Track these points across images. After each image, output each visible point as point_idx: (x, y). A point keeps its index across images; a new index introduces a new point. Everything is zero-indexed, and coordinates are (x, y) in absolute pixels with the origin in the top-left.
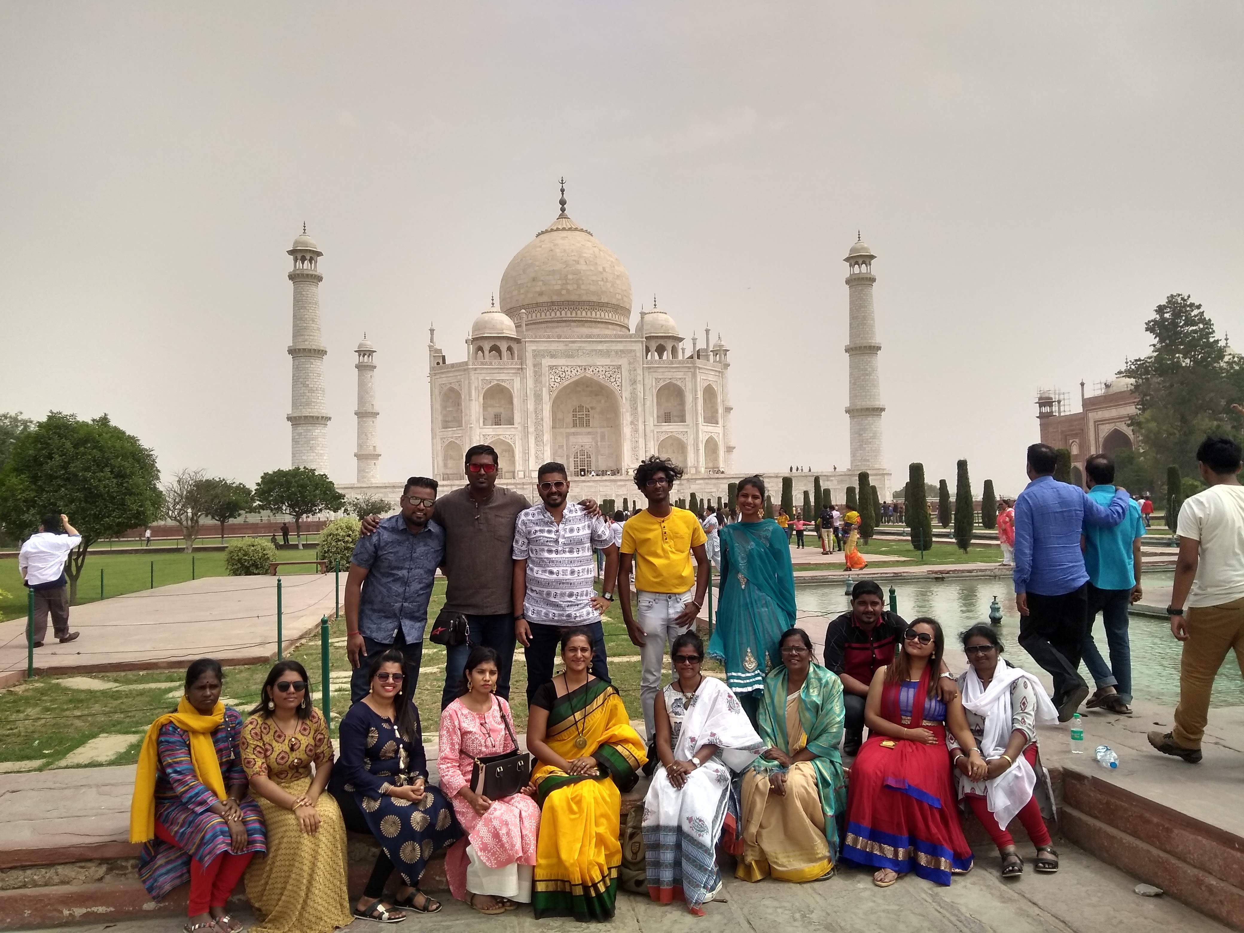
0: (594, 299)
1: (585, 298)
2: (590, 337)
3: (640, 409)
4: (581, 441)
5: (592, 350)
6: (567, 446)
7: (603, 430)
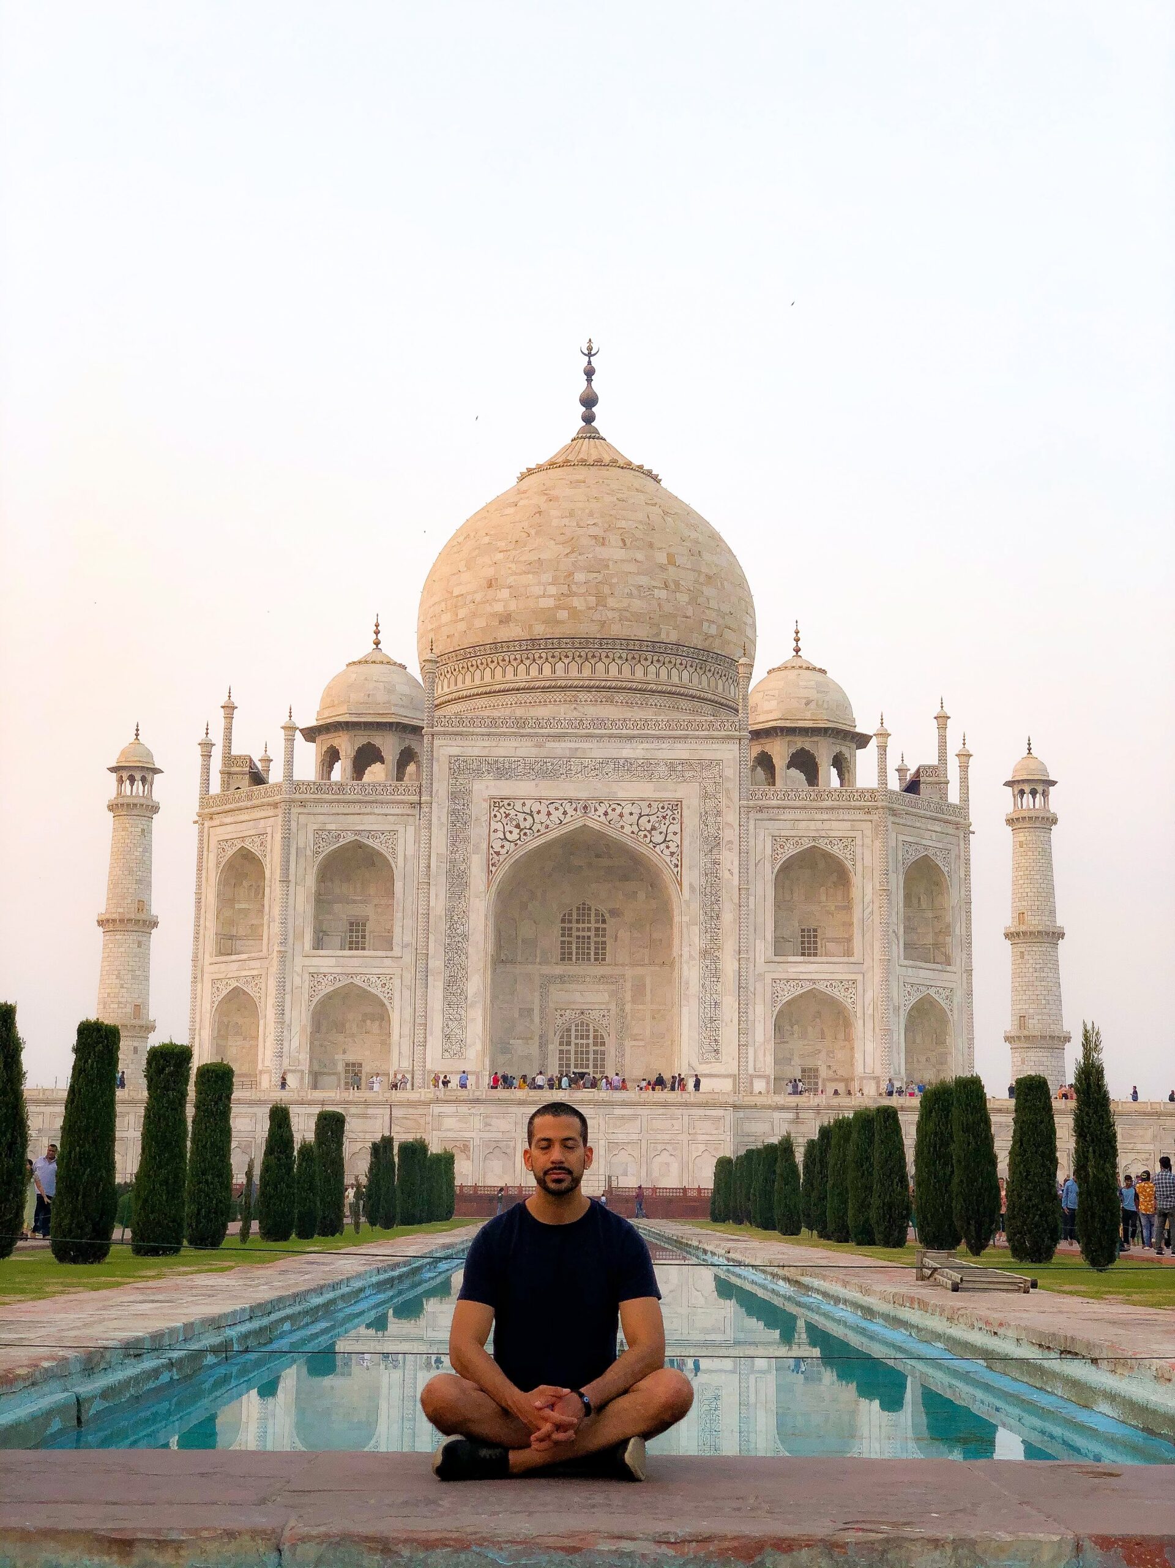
2: (601, 723)
3: (728, 917)
4: (577, 997)
5: (605, 761)
6: (542, 1010)
7: (640, 970)
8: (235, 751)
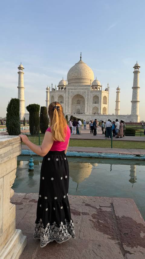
0: (84, 78)
1: (82, 77)
2: (79, 85)
3: (89, 101)
4: (78, 107)
5: (80, 88)
6: (75, 108)
7: (83, 105)
8: (53, 88)
